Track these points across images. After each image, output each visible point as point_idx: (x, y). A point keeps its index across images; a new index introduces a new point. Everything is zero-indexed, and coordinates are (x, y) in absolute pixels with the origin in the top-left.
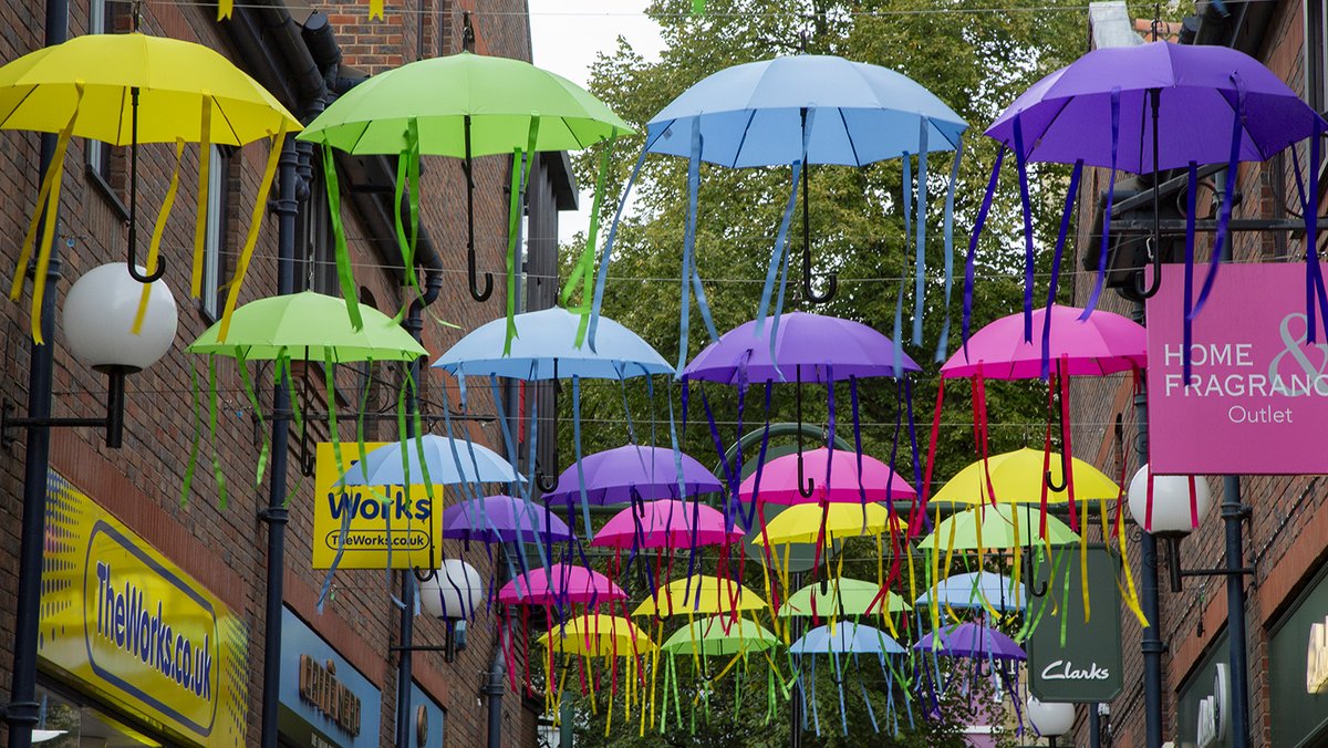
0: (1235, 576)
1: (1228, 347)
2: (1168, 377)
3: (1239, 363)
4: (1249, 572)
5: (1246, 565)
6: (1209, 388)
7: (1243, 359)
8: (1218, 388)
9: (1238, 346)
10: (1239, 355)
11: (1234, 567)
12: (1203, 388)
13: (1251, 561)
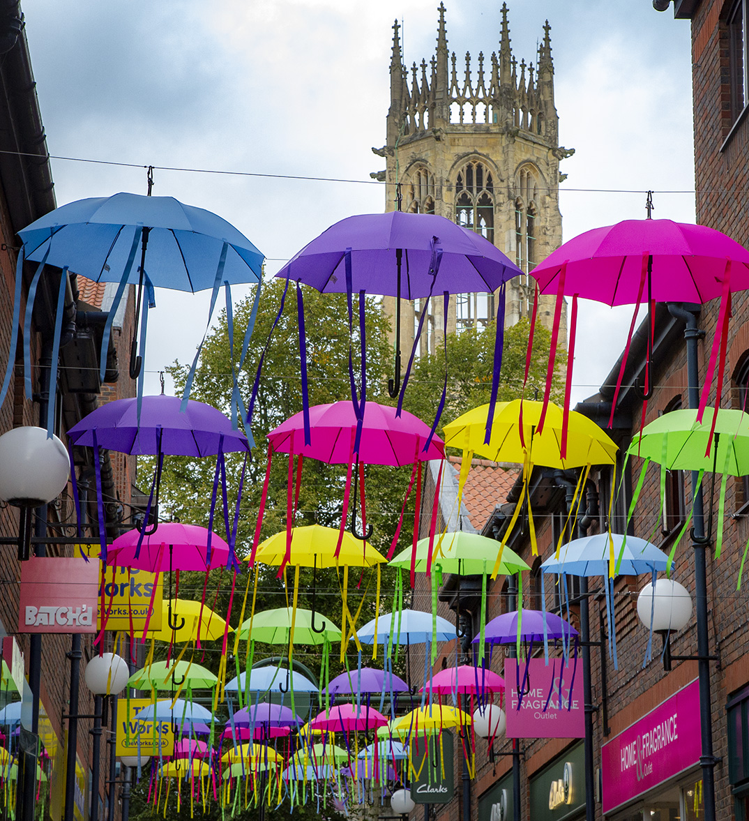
0: (516, 755)
1: (534, 690)
2: (513, 701)
3: (538, 696)
4: (522, 754)
5: (521, 751)
6: (527, 706)
7: (539, 695)
8: (531, 706)
9: (538, 690)
10: (538, 693)
11: (516, 752)
12: (525, 706)
13: (523, 749)
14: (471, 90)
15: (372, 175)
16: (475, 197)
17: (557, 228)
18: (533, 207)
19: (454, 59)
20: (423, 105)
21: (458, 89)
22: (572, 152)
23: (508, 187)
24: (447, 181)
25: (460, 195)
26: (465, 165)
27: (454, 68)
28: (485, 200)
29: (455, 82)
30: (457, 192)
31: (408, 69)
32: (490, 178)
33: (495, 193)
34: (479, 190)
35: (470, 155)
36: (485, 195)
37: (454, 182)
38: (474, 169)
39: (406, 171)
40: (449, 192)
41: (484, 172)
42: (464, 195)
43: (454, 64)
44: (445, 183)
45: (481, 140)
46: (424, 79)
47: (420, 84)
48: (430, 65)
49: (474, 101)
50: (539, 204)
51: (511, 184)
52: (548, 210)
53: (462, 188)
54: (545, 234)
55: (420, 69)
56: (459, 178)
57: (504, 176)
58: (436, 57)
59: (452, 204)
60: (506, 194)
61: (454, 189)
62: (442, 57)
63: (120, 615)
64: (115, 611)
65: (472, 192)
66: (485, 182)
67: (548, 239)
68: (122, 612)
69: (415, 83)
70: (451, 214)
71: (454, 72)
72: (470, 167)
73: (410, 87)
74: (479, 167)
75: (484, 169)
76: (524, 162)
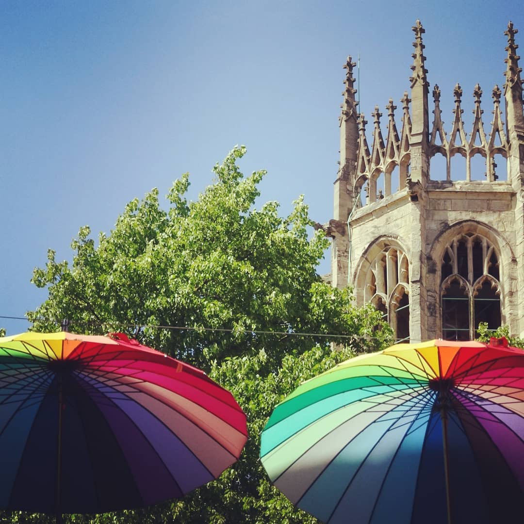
16: (472, 285)
20: (390, 160)
24: (428, 258)
25: (449, 280)
26: (455, 239)
28: (487, 290)
30: (443, 278)
32: (494, 258)
33: (502, 278)
34: (478, 275)
35: (464, 224)
36: (487, 282)
37: (439, 261)
38: (470, 245)
39: (364, 253)
40: (431, 275)
41: (485, 249)
42: (455, 282)
44: (424, 262)
45: (479, 202)
53: (451, 272)
56: (447, 257)
59: (435, 292)
61: (439, 273)
65: (466, 277)
66: (486, 264)
70: (435, 306)
72: (463, 241)
75: (485, 244)
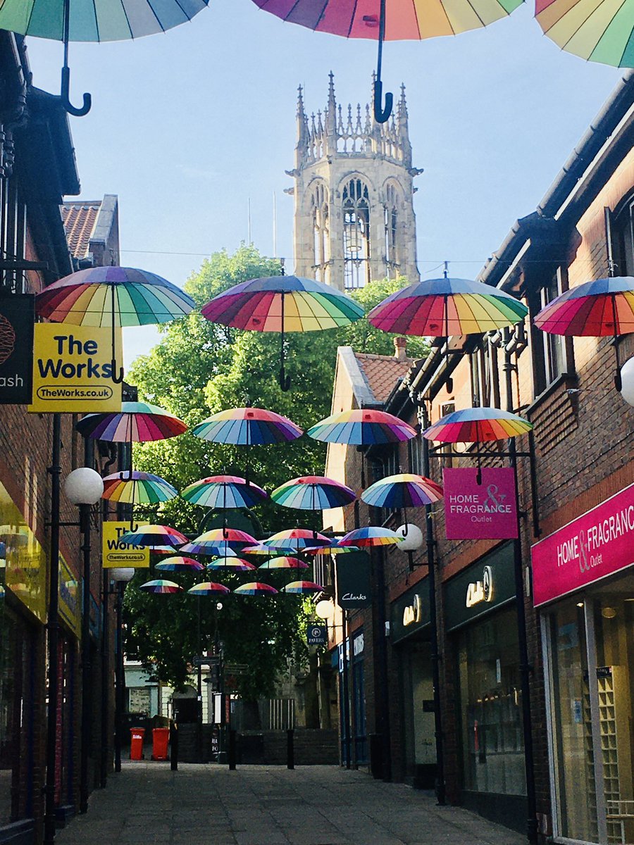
1: (470, 496)
2: (451, 507)
3: (474, 502)
5: (435, 561)
6: (465, 510)
7: (476, 500)
8: (468, 510)
9: (474, 496)
10: (474, 499)
11: (431, 562)
12: (463, 510)
14: (352, 129)
15: (285, 191)
16: (356, 202)
17: (413, 223)
18: (396, 209)
19: (340, 108)
20: (320, 141)
21: (343, 129)
22: (422, 171)
23: (379, 194)
24: (337, 191)
25: (346, 200)
26: (349, 181)
27: (340, 115)
28: (363, 204)
29: (341, 124)
30: (344, 199)
31: (309, 117)
32: (366, 189)
33: (370, 198)
34: (358, 198)
35: (353, 173)
36: (363, 200)
37: (341, 191)
38: (355, 183)
39: (309, 186)
40: (338, 199)
41: (362, 185)
42: (349, 201)
43: (340, 112)
44: (335, 193)
45: (359, 163)
46: (320, 123)
47: (317, 127)
48: (323, 114)
49: (355, 137)
50: (400, 207)
51: (381, 193)
52: (406, 211)
53: (347, 196)
54: (404, 227)
55: (317, 116)
56: (345, 189)
57: (376, 187)
58: (328, 108)
59: (340, 209)
60: (378, 199)
61: (342, 197)
62: (332, 107)
63: (77, 397)
64: (73, 392)
65: (354, 198)
66: (363, 192)
67: (406, 230)
68: (80, 394)
69: (314, 126)
71: (340, 117)
72: (352, 182)
73: (310, 130)
74: (359, 182)
75: (362, 183)
76: (389, 177)
